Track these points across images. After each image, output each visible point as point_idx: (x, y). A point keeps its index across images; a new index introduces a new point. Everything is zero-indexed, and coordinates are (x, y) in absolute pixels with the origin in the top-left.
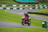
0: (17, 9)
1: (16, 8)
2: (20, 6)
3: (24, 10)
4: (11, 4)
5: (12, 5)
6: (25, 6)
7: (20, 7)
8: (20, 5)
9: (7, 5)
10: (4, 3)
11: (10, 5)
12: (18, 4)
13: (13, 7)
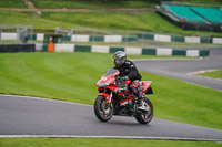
0: (175, 53)
1: (169, 51)
2: (188, 39)
3: (206, 58)
4: (148, 31)
5: (152, 38)
6: (211, 42)
7: (188, 44)
8: (190, 35)
9: (127, 36)
10: (114, 27)
11: (140, 36)
12: (180, 30)
13: (156, 44)
